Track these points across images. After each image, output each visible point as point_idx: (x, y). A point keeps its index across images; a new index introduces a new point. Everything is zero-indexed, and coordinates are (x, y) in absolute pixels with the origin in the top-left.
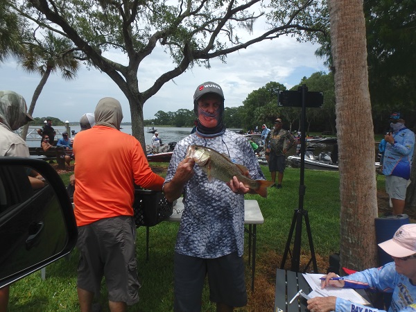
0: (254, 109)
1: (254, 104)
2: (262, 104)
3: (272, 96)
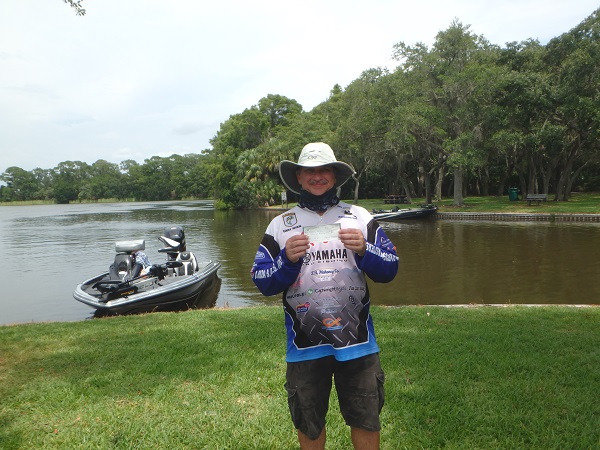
2: (252, 144)
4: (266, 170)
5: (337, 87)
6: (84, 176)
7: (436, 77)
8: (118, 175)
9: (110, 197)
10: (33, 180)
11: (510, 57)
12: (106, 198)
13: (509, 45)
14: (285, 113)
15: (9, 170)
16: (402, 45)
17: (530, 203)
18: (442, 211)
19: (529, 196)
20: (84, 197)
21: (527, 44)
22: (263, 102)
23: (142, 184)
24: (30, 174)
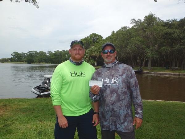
5: (113, 31)
7: (144, 30)
8: (46, 56)
9: (44, 62)
10: (21, 56)
11: (168, 24)
12: (42, 62)
13: (167, 21)
14: (97, 39)
15: (14, 53)
16: (134, 20)
17: (172, 70)
18: (144, 71)
19: (172, 68)
20: (36, 62)
21: (173, 20)
22: (91, 35)
23: (53, 59)
24: (20, 54)
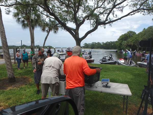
0: (122, 42)
1: (122, 40)
2: (125, 40)
3: (130, 36)
4: (127, 45)
5: (145, 28)
6: (96, 45)
8: (101, 45)
10: (88, 45)
12: (99, 48)
14: (132, 34)
15: (85, 43)
20: (95, 48)
22: (128, 32)
23: (105, 46)
24: (88, 44)
